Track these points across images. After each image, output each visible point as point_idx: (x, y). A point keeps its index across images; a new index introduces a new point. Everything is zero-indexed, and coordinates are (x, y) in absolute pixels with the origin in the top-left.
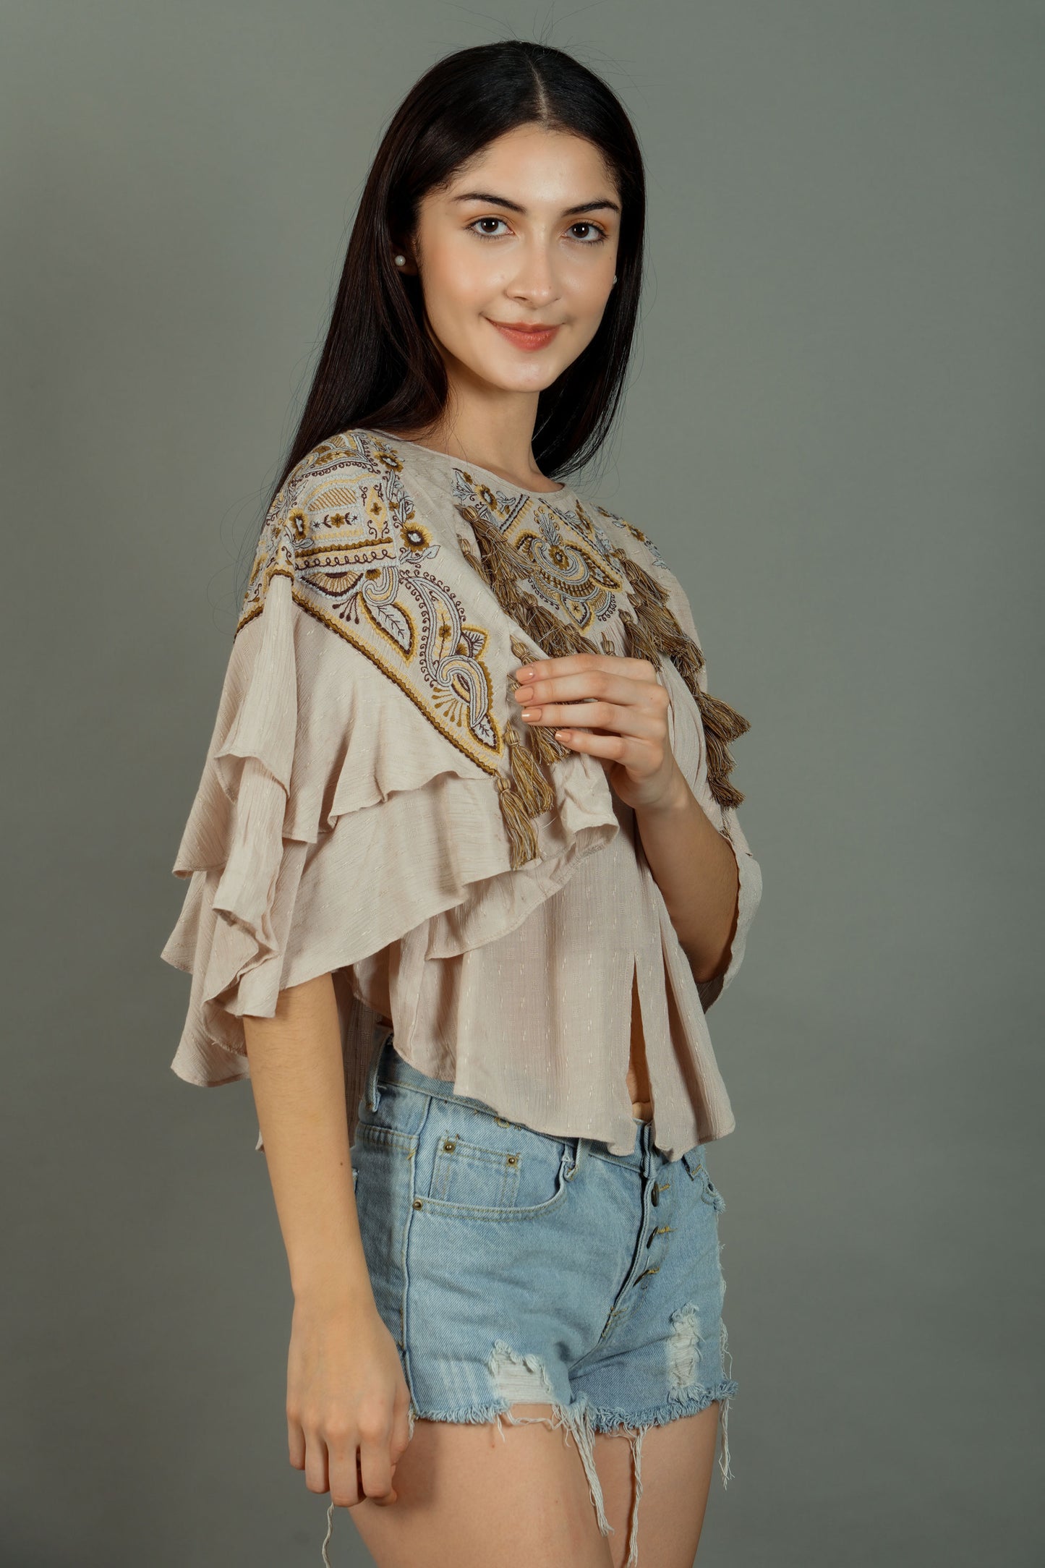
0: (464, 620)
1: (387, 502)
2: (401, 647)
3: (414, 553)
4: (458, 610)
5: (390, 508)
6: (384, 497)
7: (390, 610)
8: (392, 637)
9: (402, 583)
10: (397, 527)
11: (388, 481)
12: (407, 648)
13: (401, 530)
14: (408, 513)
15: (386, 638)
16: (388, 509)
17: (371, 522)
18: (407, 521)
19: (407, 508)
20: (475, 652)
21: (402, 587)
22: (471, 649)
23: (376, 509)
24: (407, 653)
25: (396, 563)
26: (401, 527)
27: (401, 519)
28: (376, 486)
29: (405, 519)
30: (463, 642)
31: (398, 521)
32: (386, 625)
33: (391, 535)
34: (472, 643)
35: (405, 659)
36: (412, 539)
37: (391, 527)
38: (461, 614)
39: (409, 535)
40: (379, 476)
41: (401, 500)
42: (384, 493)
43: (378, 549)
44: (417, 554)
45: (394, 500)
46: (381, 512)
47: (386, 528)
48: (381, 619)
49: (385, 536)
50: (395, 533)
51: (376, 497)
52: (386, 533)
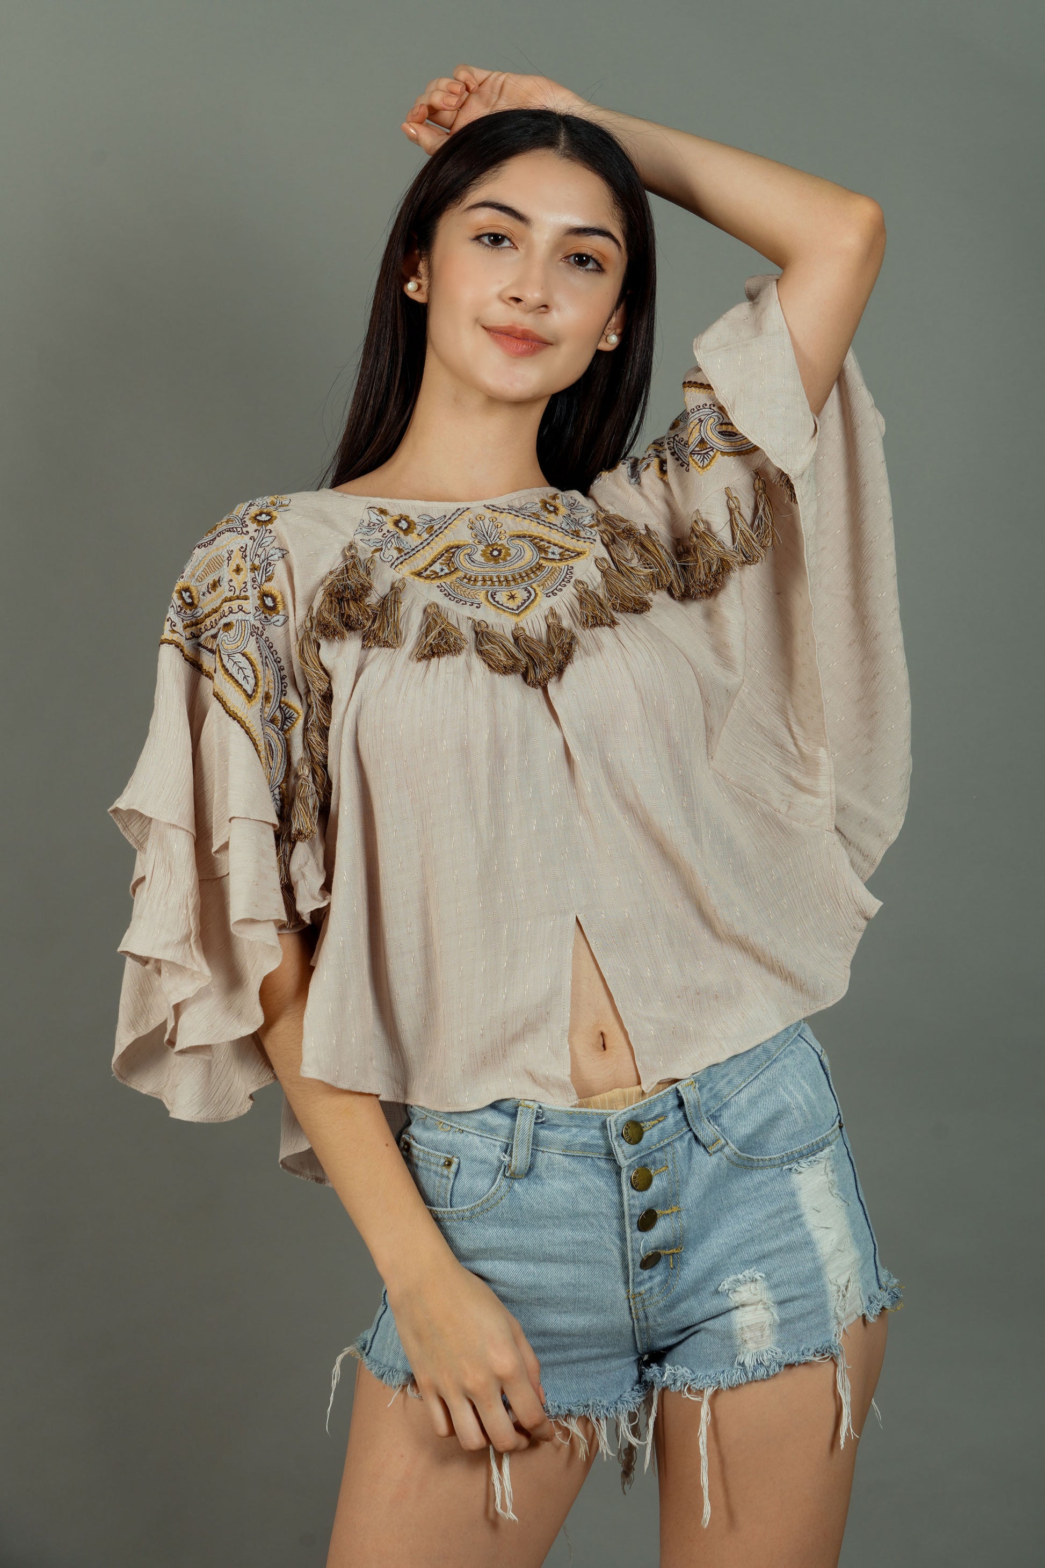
0: (285, 695)
1: (249, 564)
2: (245, 691)
3: (264, 615)
4: (282, 684)
5: (251, 569)
6: (248, 559)
7: (238, 657)
8: (237, 681)
9: (253, 636)
10: (255, 588)
11: (254, 541)
12: (250, 693)
13: (259, 592)
14: (267, 575)
15: (231, 681)
16: (249, 570)
17: (231, 580)
18: (265, 584)
19: (268, 570)
20: (285, 727)
21: (253, 639)
22: (283, 723)
23: (238, 570)
24: (250, 697)
25: (250, 618)
26: (258, 589)
27: (259, 581)
28: (242, 547)
29: (263, 581)
30: (278, 714)
31: (256, 583)
32: (233, 670)
33: (249, 594)
34: (286, 718)
35: (247, 702)
36: (266, 602)
37: (249, 586)
38: (283, 689)
39: (265, 598)
40: (247, 537)
41: (263, 561)
42: (248, 554)
43: (235, 604)
44: (266, 617)
45: (257, 562)
46: (242, 573)
47: (245, 588)
48: (229, 665)
49: (243, 594)
50: (253, 594)
51: (240, 558)
52: (244, 591)
